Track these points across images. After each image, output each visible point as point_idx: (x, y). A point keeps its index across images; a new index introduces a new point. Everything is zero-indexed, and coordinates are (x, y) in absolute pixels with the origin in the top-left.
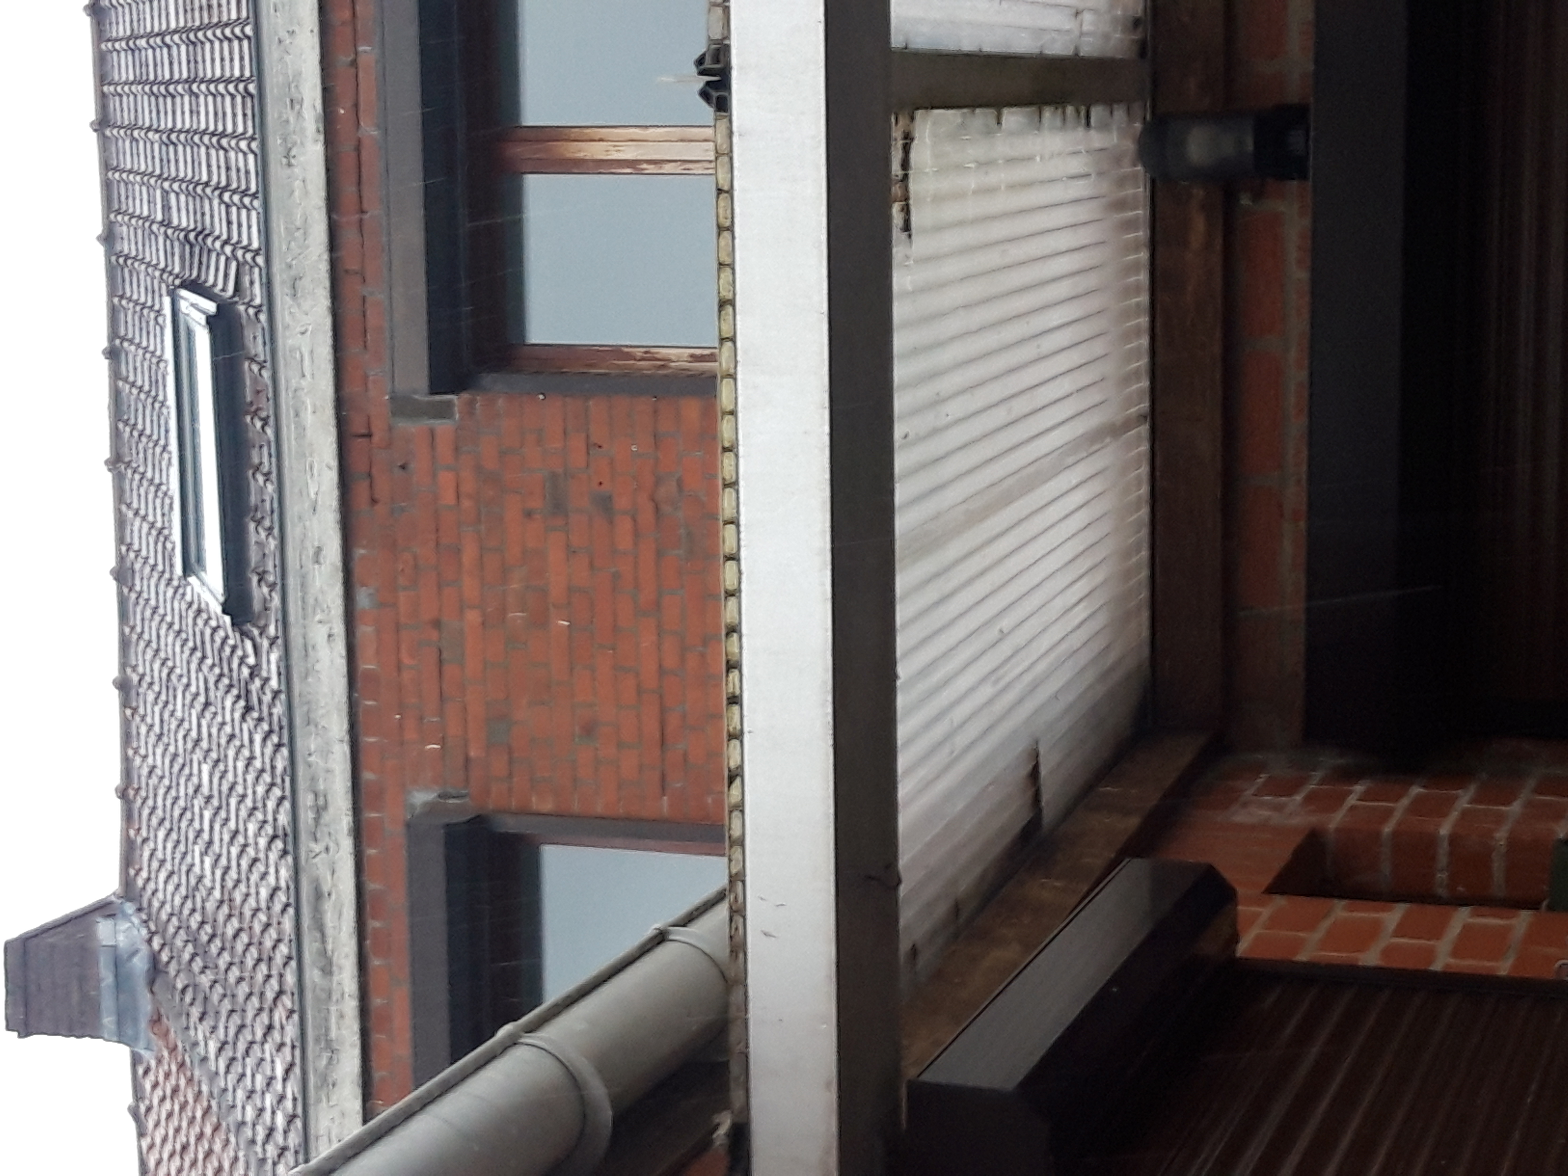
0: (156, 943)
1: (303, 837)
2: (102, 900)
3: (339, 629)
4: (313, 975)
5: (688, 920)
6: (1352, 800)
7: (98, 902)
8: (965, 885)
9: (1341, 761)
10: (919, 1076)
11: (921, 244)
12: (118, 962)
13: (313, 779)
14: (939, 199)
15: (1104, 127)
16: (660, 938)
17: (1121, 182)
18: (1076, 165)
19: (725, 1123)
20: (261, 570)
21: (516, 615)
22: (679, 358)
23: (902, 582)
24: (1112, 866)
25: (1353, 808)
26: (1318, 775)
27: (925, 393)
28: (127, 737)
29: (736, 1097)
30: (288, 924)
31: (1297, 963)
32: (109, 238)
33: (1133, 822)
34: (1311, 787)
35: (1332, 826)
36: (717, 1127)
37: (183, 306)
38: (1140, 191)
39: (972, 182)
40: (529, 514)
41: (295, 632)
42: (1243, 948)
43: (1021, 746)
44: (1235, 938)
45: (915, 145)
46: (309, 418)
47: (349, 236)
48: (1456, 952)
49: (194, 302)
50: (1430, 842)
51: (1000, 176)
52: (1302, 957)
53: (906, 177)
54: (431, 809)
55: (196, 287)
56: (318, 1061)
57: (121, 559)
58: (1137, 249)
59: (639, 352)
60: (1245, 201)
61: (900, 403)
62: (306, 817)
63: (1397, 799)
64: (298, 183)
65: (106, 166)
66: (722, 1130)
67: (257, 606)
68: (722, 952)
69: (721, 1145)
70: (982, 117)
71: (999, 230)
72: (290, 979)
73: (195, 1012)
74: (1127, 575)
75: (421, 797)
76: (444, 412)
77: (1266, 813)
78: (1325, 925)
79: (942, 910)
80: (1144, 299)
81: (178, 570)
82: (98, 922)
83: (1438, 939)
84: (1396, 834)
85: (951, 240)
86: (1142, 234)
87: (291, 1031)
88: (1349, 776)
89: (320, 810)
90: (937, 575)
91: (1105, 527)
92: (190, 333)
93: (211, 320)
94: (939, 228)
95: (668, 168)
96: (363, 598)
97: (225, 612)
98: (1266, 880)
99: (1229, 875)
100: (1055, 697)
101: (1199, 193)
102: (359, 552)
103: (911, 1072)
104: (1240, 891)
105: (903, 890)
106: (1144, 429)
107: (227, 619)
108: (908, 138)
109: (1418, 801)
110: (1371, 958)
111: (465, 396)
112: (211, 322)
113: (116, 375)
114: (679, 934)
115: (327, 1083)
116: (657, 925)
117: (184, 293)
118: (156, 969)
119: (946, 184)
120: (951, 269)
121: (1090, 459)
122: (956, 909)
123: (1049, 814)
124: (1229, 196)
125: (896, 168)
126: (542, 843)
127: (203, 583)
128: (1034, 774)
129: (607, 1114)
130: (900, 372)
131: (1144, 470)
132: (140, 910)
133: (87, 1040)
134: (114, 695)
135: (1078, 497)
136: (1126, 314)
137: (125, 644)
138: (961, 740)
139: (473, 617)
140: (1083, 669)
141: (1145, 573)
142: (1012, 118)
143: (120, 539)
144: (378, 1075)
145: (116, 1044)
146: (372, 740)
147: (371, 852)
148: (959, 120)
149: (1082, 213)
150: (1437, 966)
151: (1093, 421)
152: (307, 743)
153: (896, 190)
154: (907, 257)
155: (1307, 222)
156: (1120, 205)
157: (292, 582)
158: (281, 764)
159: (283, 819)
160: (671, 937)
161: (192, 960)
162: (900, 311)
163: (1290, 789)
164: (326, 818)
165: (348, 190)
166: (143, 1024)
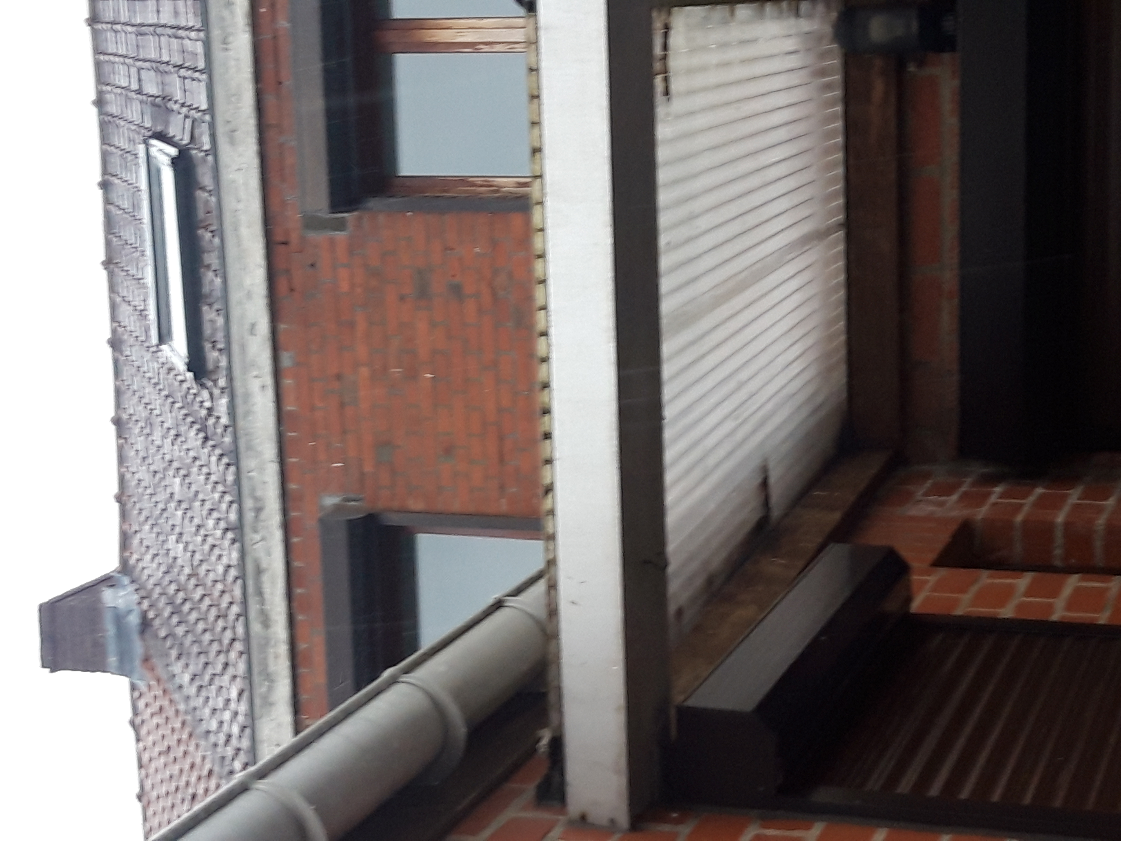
0: (146, 604)
1: (247, 530)
2: (106, 575)
3: (269, 380)
4: (256, 627)
5: (518, 591)
6: (993, 499)
7: (105, 576)
8: (716, 563)
9: (986, 470)
10: (683, 702)
11: (677, 105)
12: (119, 618)
13: (253, 490)
14: (690, 71)
15: (810, 16)
16: (498, 605)
17: (823, 56)
18: (790, 44)
19: (546, 737)
20: (213, 340)
21: (396, 371)
22: (507, 184)
23: (667, 348)
24: (821, 548)
25: (995, 504)
26: (969, 480)
27: (682, 212)
28: (121, 459)
29: (553, 716)
30: (237, 592)
31: (955, 616)
32: (100, 102)
33: (836, 516)
34: (964, 489)
35: (979, 517)
36: (539, 740)
37: (153, 151)
38: (835, 62)
39: (714, 58)
40: (402, 298)
41: (238, 384)
42: (916, 606)
43: (755, 462)
44: (909, 600)
45: (672, 33)
46: (244, 231)
47: (270, 100)
48: (1070, 606)
49: (161, 148)
50: (1049, 528)
51: (734, 54)
52: (959, 612)
53: (665, 58)
54: (338, 509)
55: (162, 137)
56: (261, 689)
57: (114, 331)
58: (833, 105)
59: (479, 181)
60: (912, 68)
61: (664, 220)
62: (249, 516)
63: (1025, 497)
64: (233, 63)
65: (97, 51)
66: (545, 741)
67: (210, 365)
68: (541, 613)
69: (544, 752)
70: (720, 11)
71: (735, 93)
72: (240, 630)
73: (174, 653)
74: (830, 338)
75: (330, 501)
76: (340, 226)
77: (931, 508)
78: (974, 589)
79: (699, 582)
80: (840, 140)
81: (154, 339)
82: (103, 591)
83: (1055, 598)
84: (1025, 522)
85: (700, 100)
86: (838, 93)
87: (241, 667)
88: (992, 480)
89: (259, 510)
90: (692, 343)
91: (815, 305)
92: (158, 171)
93: (174, 161)
94: (691, 92)
95: (498, 48)
96: (287, 360)
97: (189, 370)
98: (932, 556)
99: (905, 553)
100: (778, 428)
101: (878, 63)
102: (282, 327)
103: (678, 699)
104: (915, 565)
105: (671, 569)
106: (841, 234)
107: (190, 375)
108: (667, 28)
109: (1042, 497)
110: (1007, 612)
111: (355, 213)
112: (175, 162)
113: (107, 201)
114: (511, 601)
115: (268, 703)
116: (497, 596)
117: (154, 142)
118: (145, 624)
119: (697, 60)
120: (701, 121)
121: (802, 256)
122: (710, 581)
123: (776, 513)
124: (901, 66)
125: (658, 50)
126: (416, 533)
127: (173, 350)
128: (765, 484)
129: (461, 730)
130: (663, 197)
131: (841, 263)
132: (133, 582)
133: (98, 674)
134: (112, 429)
135: (794, 284)
136: (827, 152)
137: (118, 393)
138: (711, 461)
139: (364, 371)
140: (799, 408)
141: (843, 338)
142: (743, 11)
143: (114, 318)
144: (304, 697)
145: (119, 676)
146: (294, 460)
147: (295, 540)
148: (703, 14)
149: (794, 79)
150: (1055, 617)
151: (805, 228)
152: (248, 463)
153: (658, 66)
154: (668, 115)
155: (956, 83)
156: (822, 73)
157: (235, 348)
158: (230, 478)
159: (233, 516)
160: (506, 604)
161: (170, 617)
162: (662, 154)
163: (948, 490)
164: (263, 515)
165: (269, 66)
166: (138, 663)
